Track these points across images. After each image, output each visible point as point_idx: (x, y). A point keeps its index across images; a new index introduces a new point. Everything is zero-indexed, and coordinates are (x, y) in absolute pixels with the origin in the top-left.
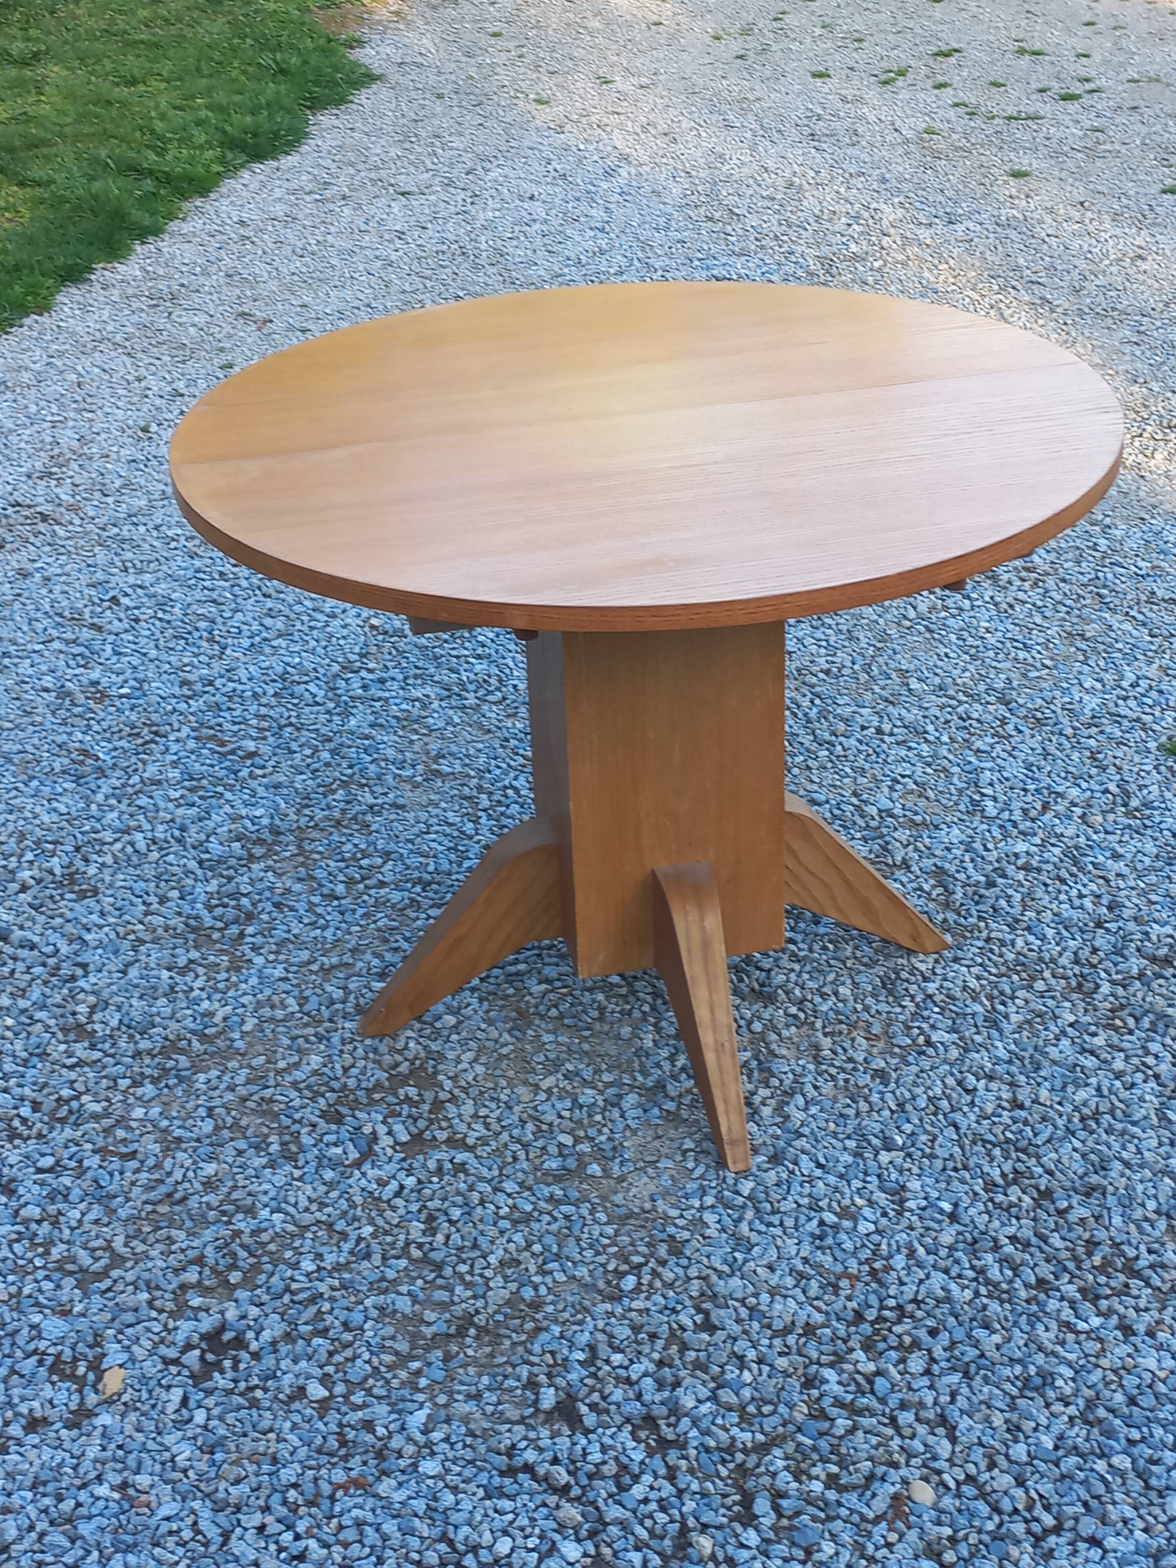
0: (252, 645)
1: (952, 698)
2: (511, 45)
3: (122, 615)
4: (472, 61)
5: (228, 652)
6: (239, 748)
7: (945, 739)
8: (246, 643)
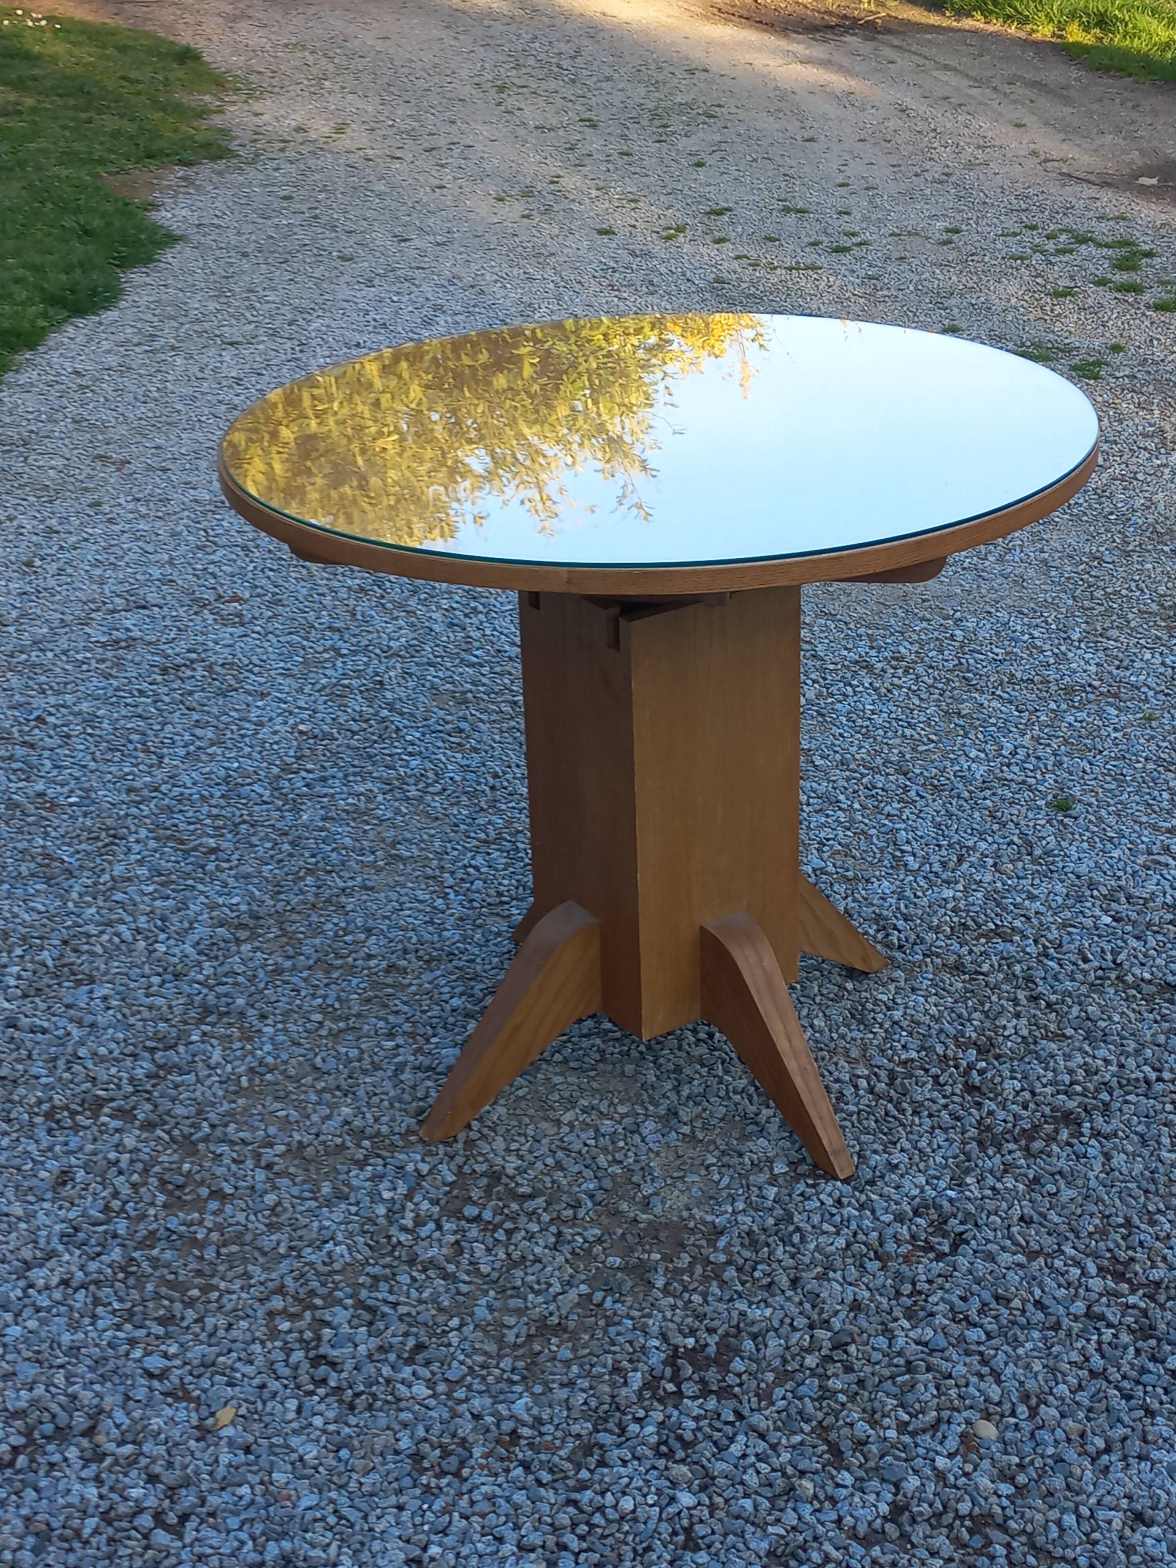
0: (188, 753)
1: (855, 771)
2: (304, 207)
3: (52, 733)
4: (269, 222)
5: (166, 760)
6: (200, 845)
7: (857, 806)
8: (182, 752)
